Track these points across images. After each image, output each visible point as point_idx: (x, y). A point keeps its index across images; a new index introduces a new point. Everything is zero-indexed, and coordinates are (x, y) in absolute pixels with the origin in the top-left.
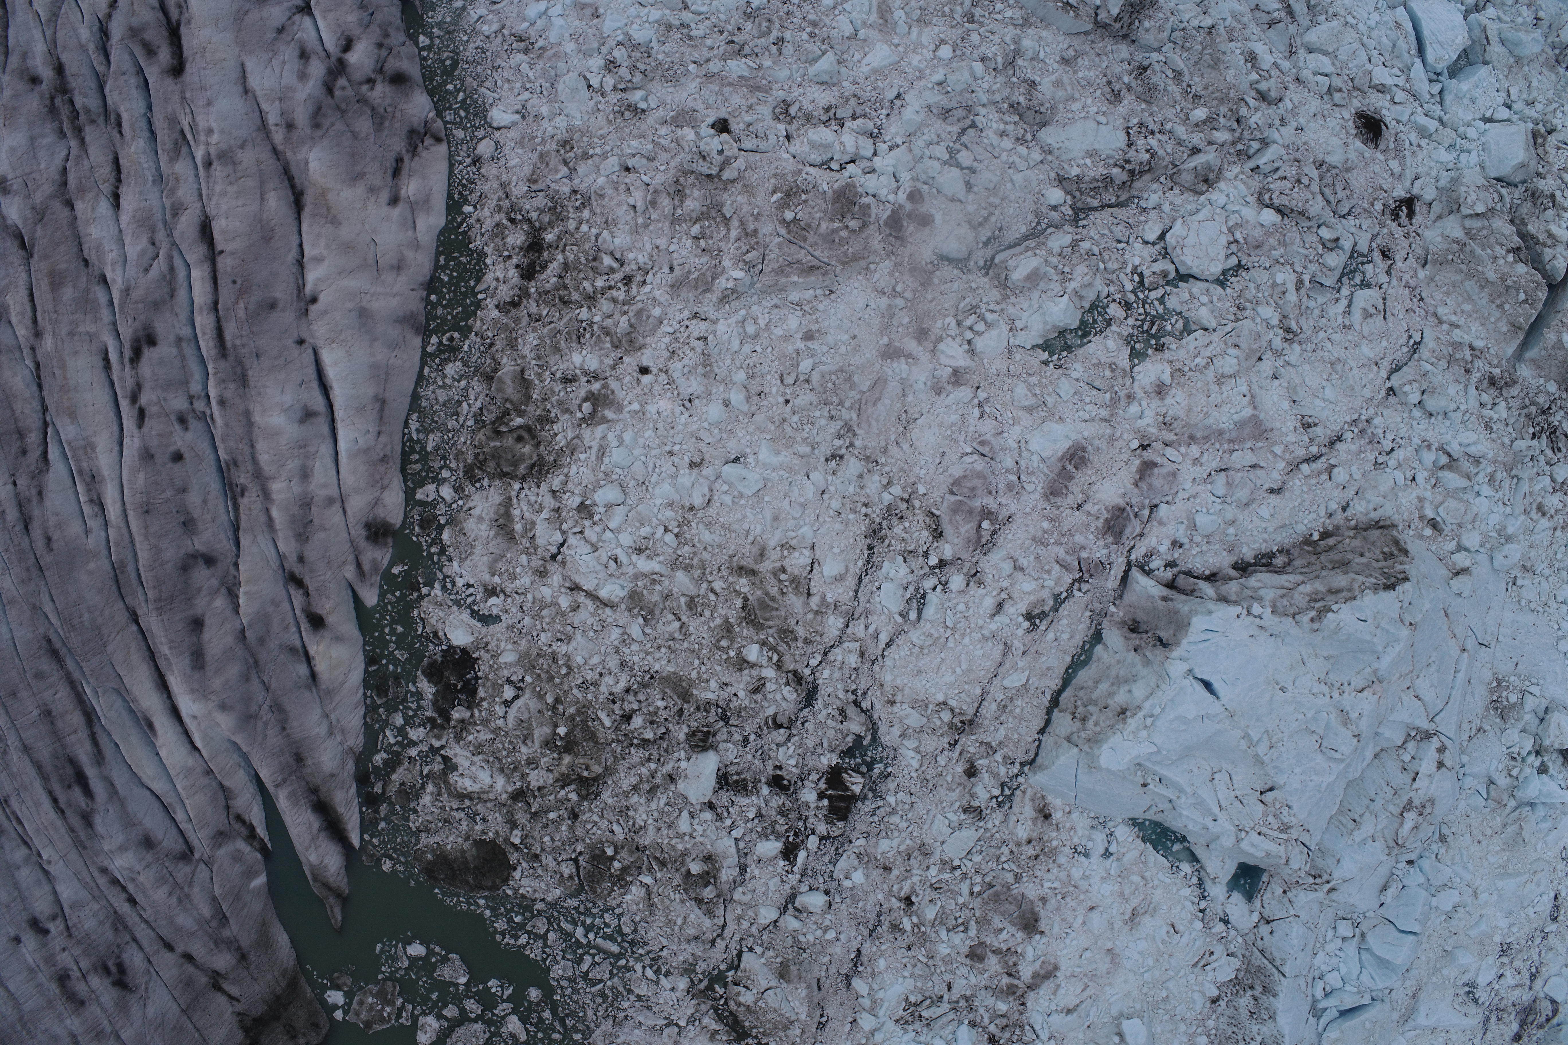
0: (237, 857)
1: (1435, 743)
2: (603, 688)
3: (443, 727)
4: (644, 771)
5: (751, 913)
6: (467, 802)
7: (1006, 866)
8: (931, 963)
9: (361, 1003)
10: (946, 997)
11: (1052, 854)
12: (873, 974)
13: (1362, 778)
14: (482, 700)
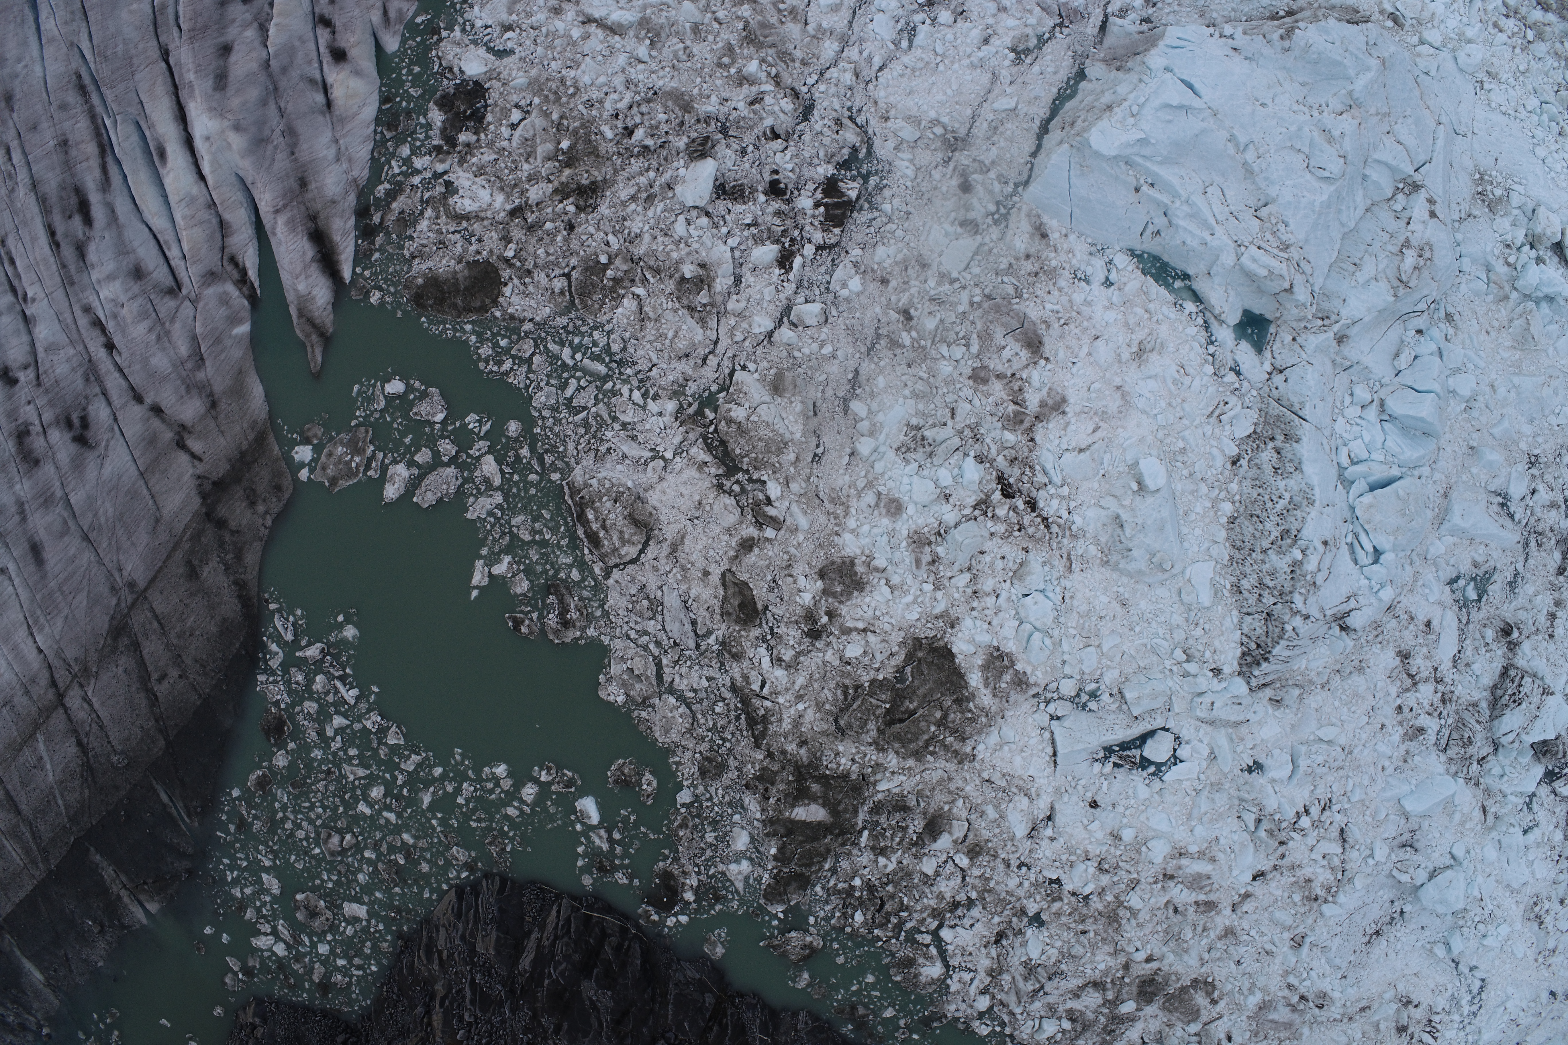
0: (224, 300)
1: (1423, 194)
2: (608, 105)
3: (449, 153)
4: (643, 180)
5: (745, 325)
6: (464, 224)
7: (1005, 279)
8: (932, 380)
9: (330, 455)
10: (950, 423)
11: (1052, 274)
12: (872, 395)
13: (1355, 229)
14: (489, 124)
